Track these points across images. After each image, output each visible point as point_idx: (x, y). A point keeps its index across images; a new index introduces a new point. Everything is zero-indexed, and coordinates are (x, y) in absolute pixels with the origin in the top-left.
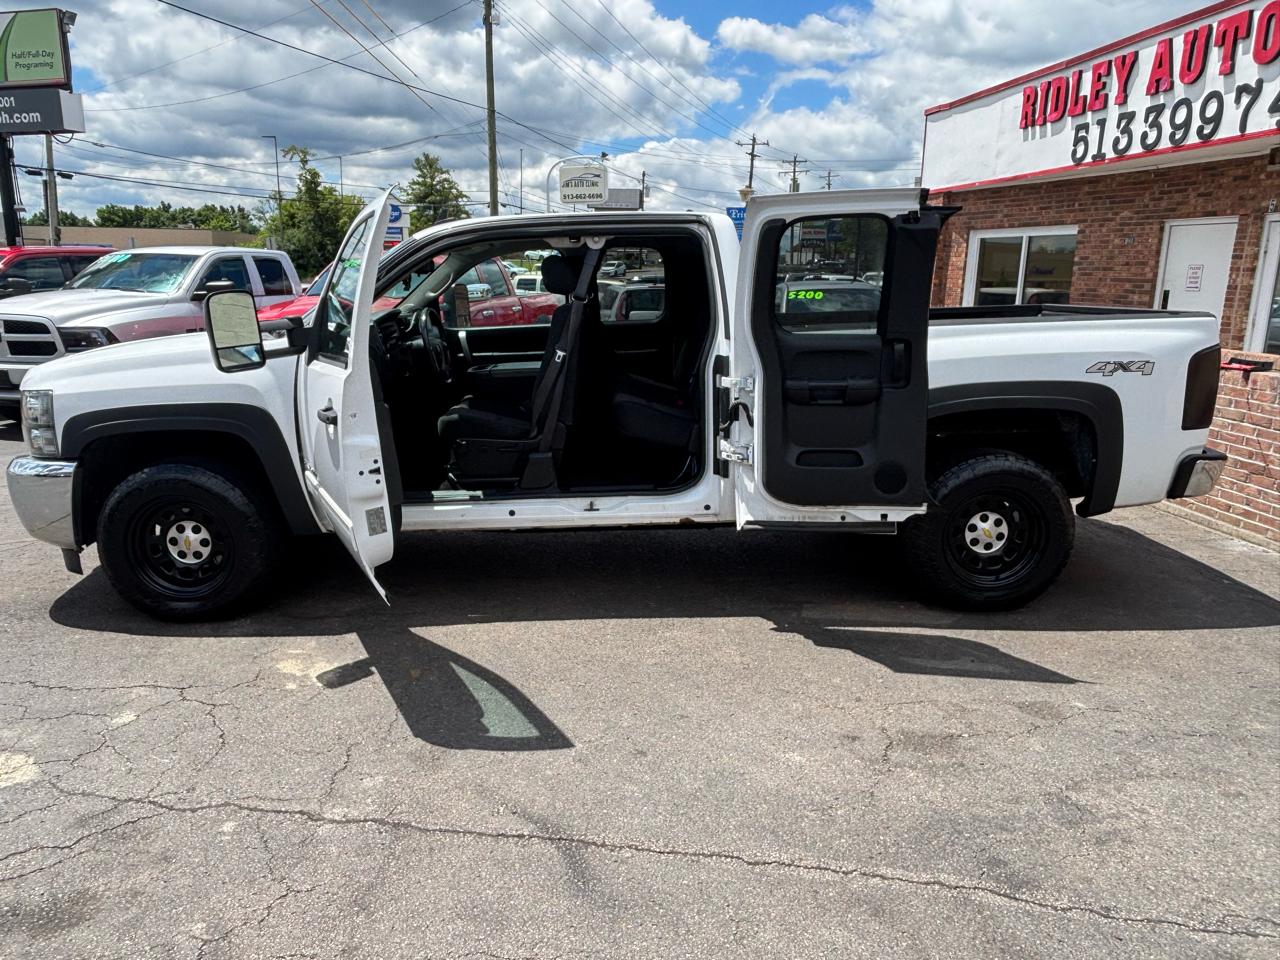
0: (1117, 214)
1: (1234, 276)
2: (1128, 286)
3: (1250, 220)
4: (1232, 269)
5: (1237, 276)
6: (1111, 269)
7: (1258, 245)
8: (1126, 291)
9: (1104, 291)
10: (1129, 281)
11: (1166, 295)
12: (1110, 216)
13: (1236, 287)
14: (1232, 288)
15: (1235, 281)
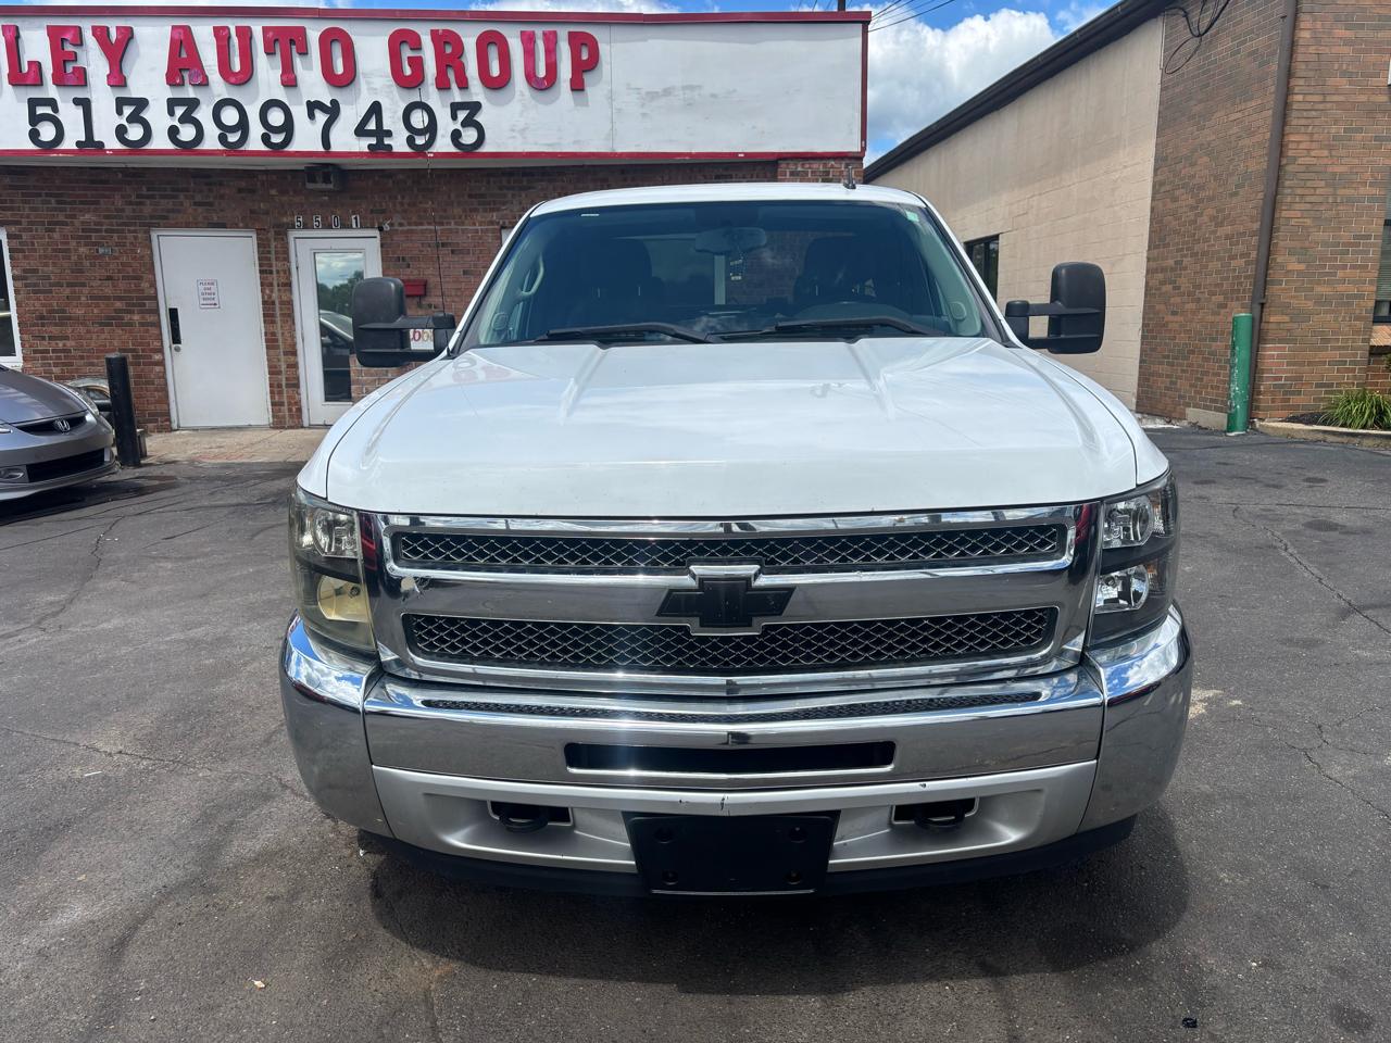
0: (74, 216)
1: (267, 292)
2: (118, 304)
3: (271, 234)
4: (262, 284)
5: (272, 291)
6: (83, 285)
7: (287, 259)
8: (116, 311)
9: (80, 312)
10: (120, 299)
11: (173, 314)
12: (61, 218)
13: (273, 303)
14: (268, 304)
15: (270, 297)
